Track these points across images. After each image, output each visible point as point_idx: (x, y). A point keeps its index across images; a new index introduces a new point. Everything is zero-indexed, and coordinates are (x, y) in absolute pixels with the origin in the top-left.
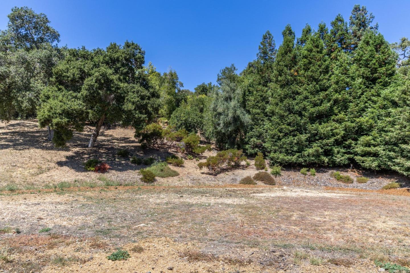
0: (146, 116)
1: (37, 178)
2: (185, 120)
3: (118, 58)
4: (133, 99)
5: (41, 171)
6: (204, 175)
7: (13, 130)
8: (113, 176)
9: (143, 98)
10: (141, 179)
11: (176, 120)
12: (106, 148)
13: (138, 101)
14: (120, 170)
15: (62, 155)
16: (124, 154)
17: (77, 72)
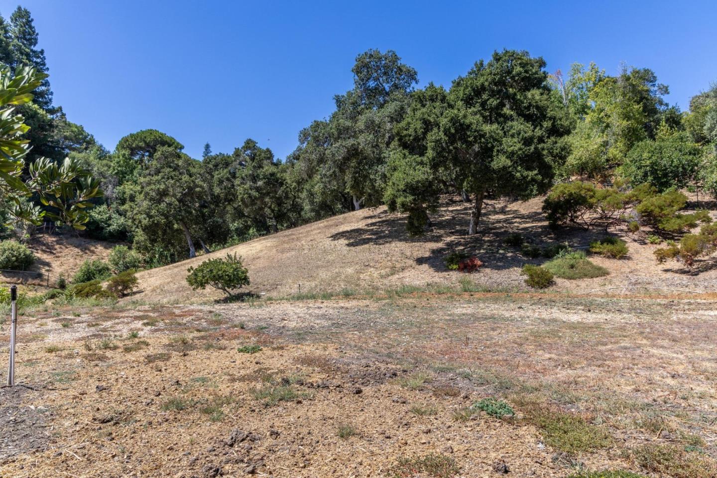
0: (536, 172)
1: (386, 281)
2: (653, 164)
3: (483, 85)
4: (512, 148)
5: (394, 271)
6: (669, 275)
8: (485, 277)
9: (527, 142)
10: (526, 281)
11: (634, 168)
13: (520, 149)
14: (499, 268)
15: (425, 248)
16: (515, 241)
17: (419, 125)
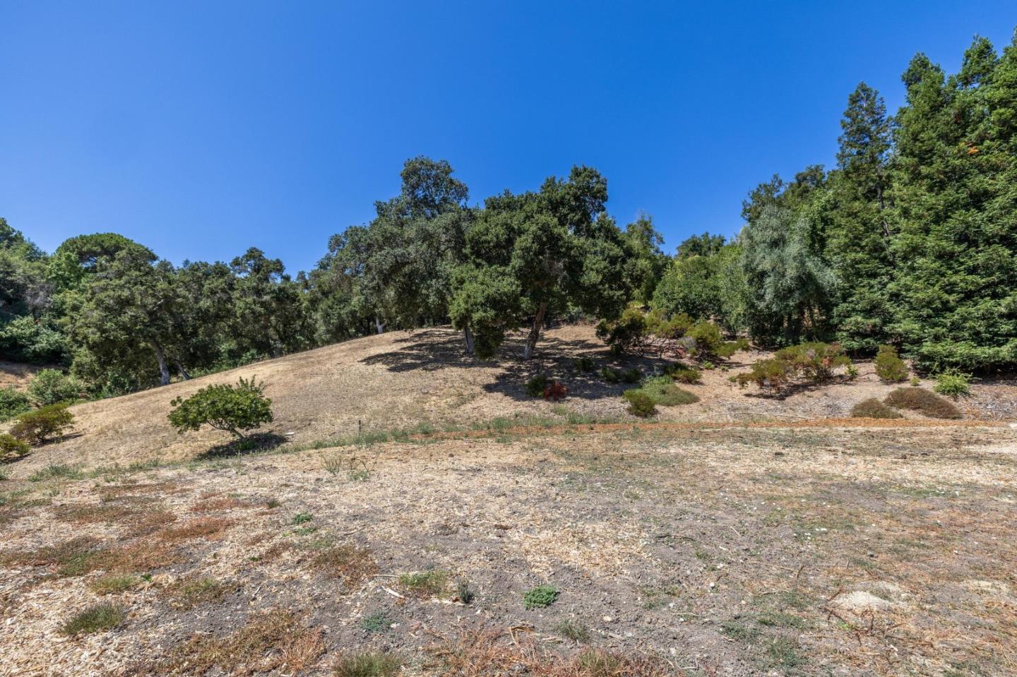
0: (622, 292)
1: (458, 412)
2: (684, 298)
4: (597, 266)
5: (462, 400)
6: (754, 400)
7: (419, 342)
8: (577, 405)
9: (613, 261)
10: (629, 410)
11: (665, 301)
12: (555, 360)
13: (605, 268)
15: (488, 374)
17: (501, 231)
